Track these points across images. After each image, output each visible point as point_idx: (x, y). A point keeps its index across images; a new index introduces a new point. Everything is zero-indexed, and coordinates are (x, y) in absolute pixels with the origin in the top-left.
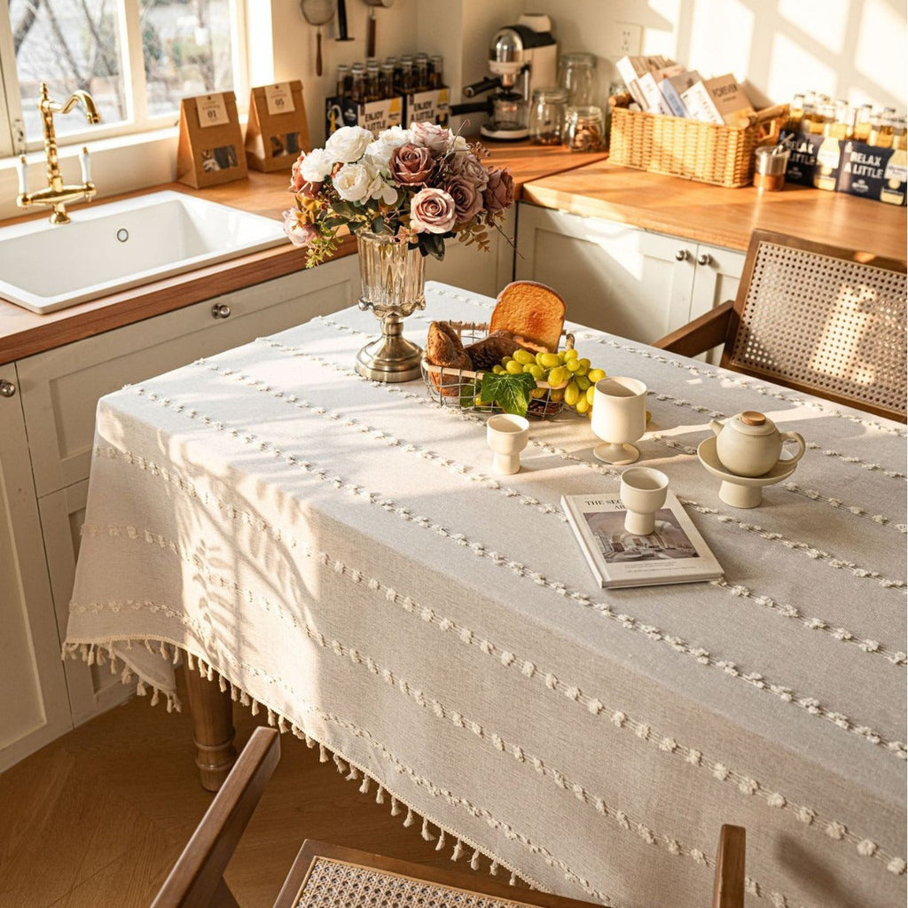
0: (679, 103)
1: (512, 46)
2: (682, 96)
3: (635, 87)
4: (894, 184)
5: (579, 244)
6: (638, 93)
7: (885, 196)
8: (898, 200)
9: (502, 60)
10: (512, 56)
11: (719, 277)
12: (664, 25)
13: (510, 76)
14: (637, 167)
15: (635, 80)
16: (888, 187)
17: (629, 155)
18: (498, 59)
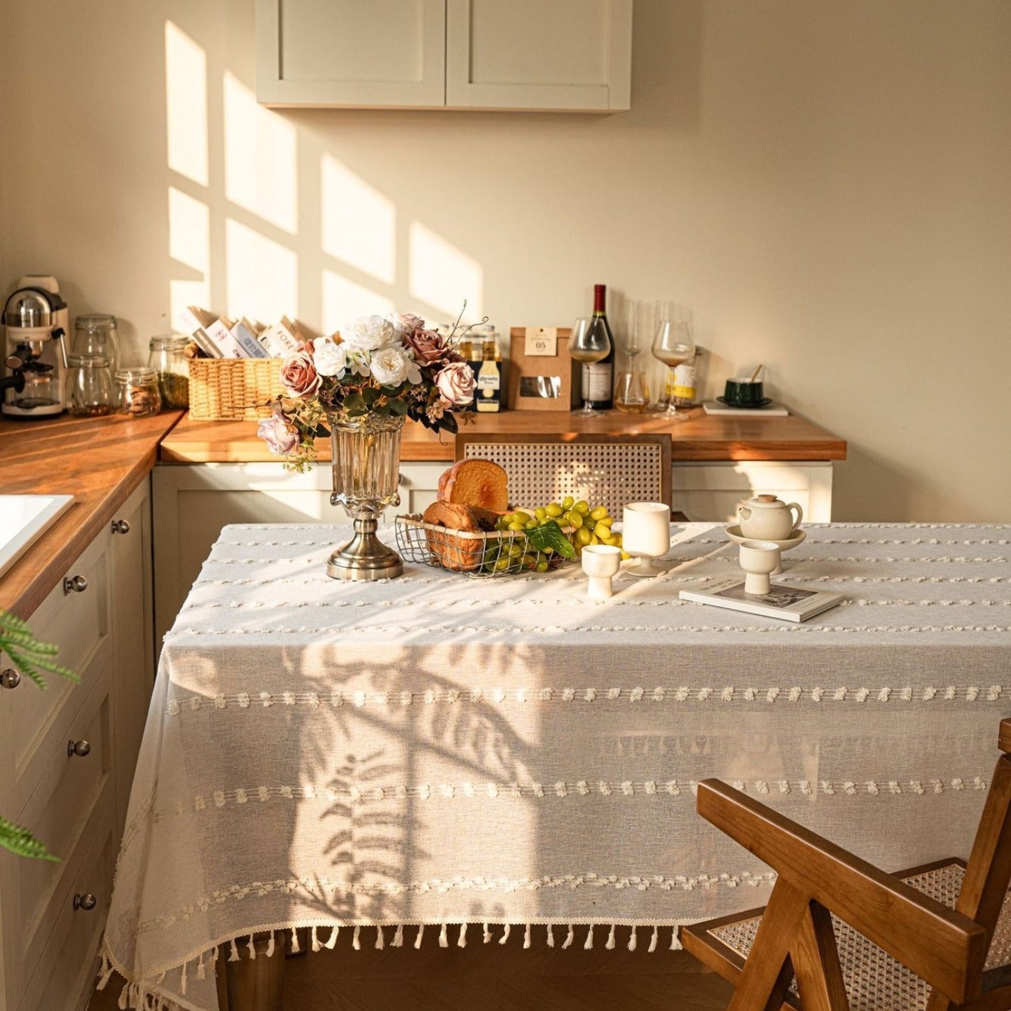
0: (258, 347)
1: (39, 308)
2: (259, 339)
3: (201, 337)
4: (488, 393)
5: (235, 497)
6: (206, 342)
7: (481, 407)
8: (495, 407)
9: (28, 326)
10: (39, 321)
11: (411, 492)
12: (191, 274)
13: (36, 343)
14: (232, 418)
15: (200, 330)
16: (482, 397)
17: (218, 407)
18: (23, 324)
